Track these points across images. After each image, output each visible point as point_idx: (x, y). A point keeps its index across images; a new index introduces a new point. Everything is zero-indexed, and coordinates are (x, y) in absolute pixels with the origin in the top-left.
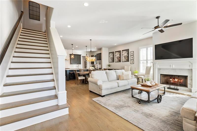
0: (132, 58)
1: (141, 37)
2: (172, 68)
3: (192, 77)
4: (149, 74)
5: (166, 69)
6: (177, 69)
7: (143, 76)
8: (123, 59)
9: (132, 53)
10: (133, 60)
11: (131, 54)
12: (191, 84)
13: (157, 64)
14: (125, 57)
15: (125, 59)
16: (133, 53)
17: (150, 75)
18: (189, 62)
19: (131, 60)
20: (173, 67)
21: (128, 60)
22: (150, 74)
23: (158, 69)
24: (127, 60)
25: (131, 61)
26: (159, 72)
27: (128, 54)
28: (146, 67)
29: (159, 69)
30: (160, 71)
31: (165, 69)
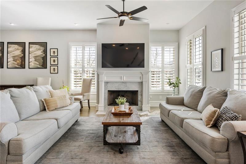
0: (54, 61)
1: (76, 25)
2: (122, 81)
3: (142, 91)
4: (89, 92)
5: (116, 82)
6: (128, 82)
7: (82, 96)
8: (31, 61)
9: (54, 52)
10: (57, 65)
11: (52, 54)
12: (141, 100)
13: (103, 75)
14: (38, 58)
15: (38, 63)
16: (56, 53)
17: (91, 93)
18: (141, 72)
19: (52, 65)
20: (124, 80)
21: (44, 66)
22: (91, 91)
23: (104, 82)
24: (42, 66)
25: (52, 68)
26: (106, 87)
27: (45, 51)
28: (82, 80)
29: (107, 83)
30: (108, 85)
31: (114, 82)
